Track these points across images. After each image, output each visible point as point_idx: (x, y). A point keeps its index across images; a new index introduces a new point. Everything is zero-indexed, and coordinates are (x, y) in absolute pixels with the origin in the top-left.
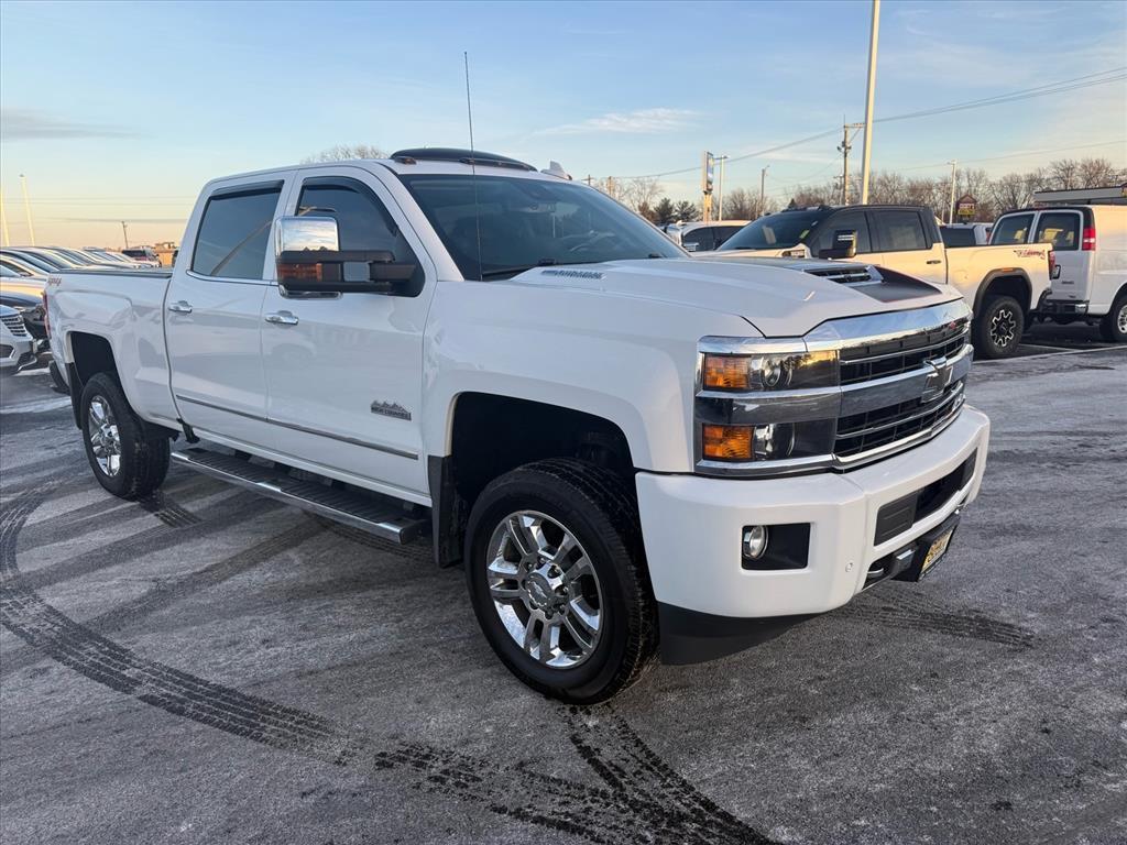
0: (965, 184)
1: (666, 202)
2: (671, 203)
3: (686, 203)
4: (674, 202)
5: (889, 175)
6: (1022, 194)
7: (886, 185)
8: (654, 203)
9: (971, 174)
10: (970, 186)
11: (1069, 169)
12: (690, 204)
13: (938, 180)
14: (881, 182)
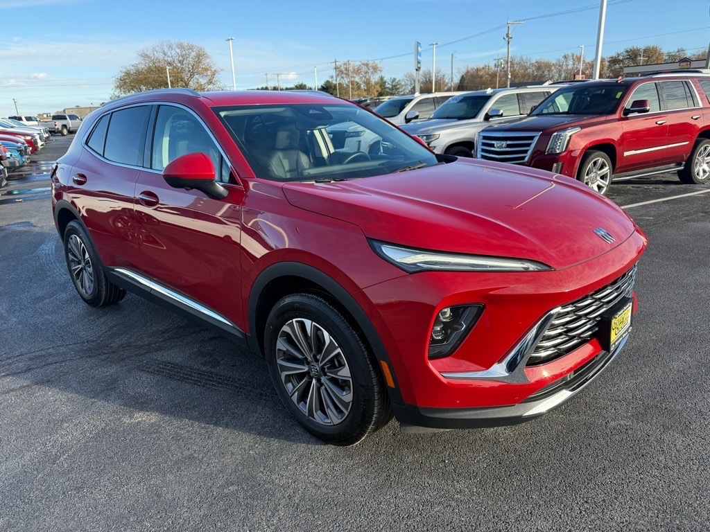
0: (571, 63)
1: (382, 79)
2: (385, 79)
3: (395, 79)
4: (387, 78)
5: (524, 59)
7: (522, 65)
8: (375, 79)
9: (575, 57)
10: (574, 64)
11: (635, 52)
12: (397, 80)
13: (554, 61)
14: (519, 63)
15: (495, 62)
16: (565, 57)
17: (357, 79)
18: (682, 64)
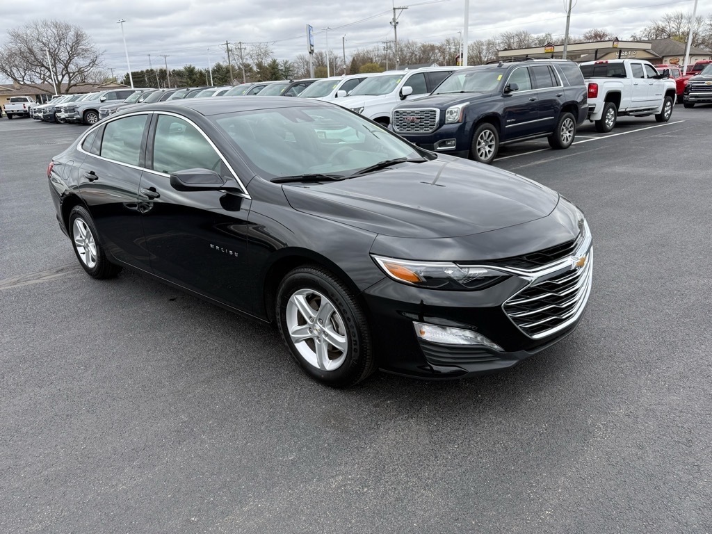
0: (453, 46)
1: (274, 61)
2: (277, 61)
3: (286, 62)
4: (280, 60)
5: (410, 42)
6: (484, 52)
7: (409, 48)
8: (267, 62)
9: (456, 42)
10: (456, 48)
11: (509, 37)
12: (289, 62)
13: (438, 44)
14: (406, 46)
15: (385, 45)
16: (448, 41)
17: (250, 62)
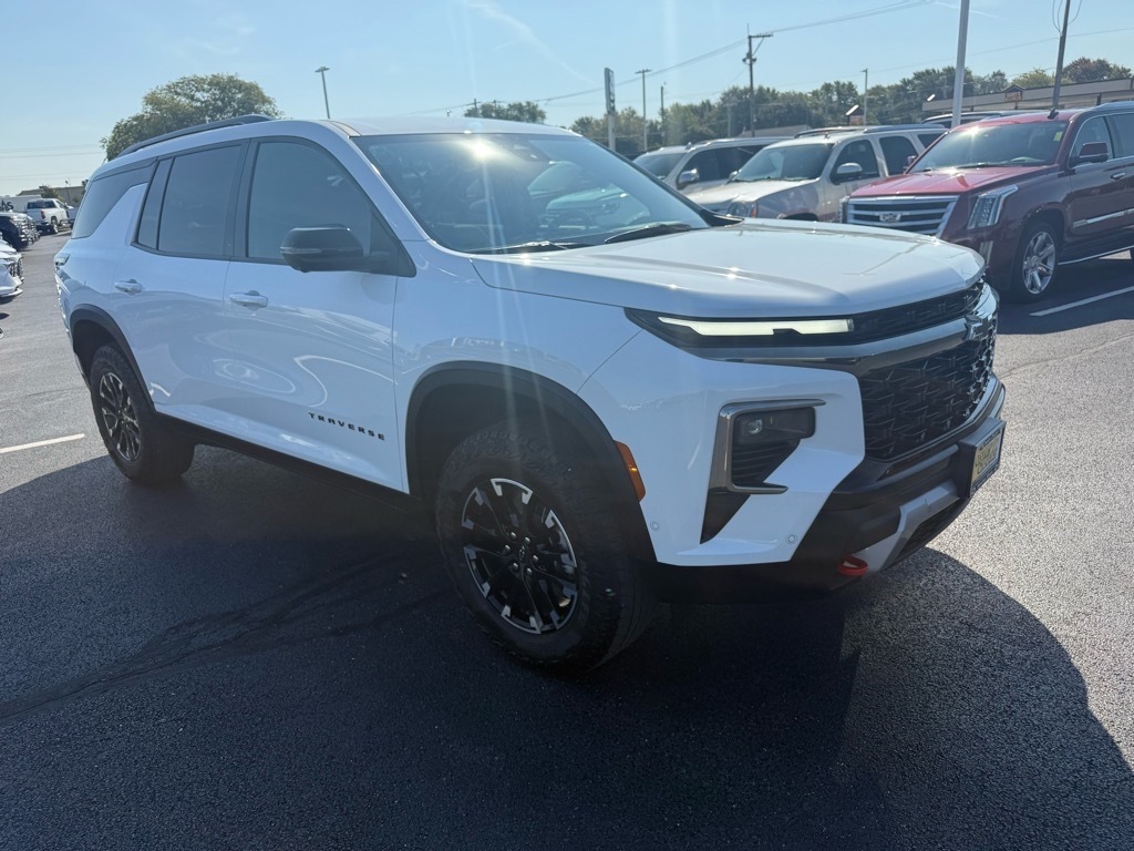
16: (826, 88)
18: (1009, 95)
